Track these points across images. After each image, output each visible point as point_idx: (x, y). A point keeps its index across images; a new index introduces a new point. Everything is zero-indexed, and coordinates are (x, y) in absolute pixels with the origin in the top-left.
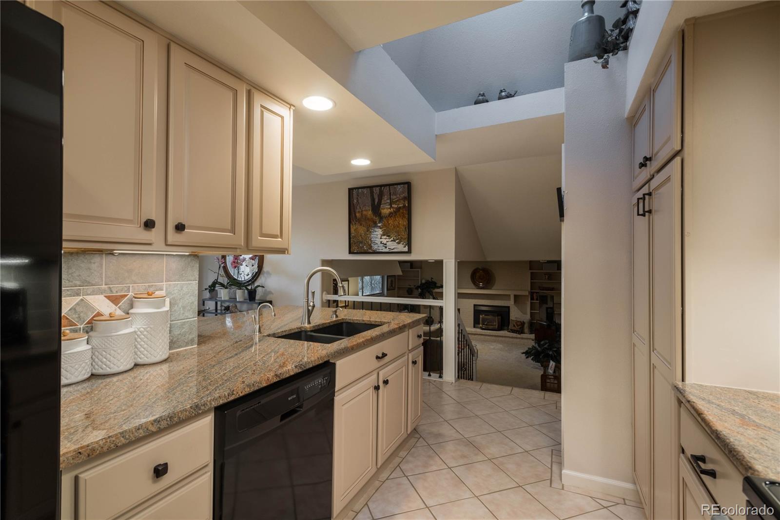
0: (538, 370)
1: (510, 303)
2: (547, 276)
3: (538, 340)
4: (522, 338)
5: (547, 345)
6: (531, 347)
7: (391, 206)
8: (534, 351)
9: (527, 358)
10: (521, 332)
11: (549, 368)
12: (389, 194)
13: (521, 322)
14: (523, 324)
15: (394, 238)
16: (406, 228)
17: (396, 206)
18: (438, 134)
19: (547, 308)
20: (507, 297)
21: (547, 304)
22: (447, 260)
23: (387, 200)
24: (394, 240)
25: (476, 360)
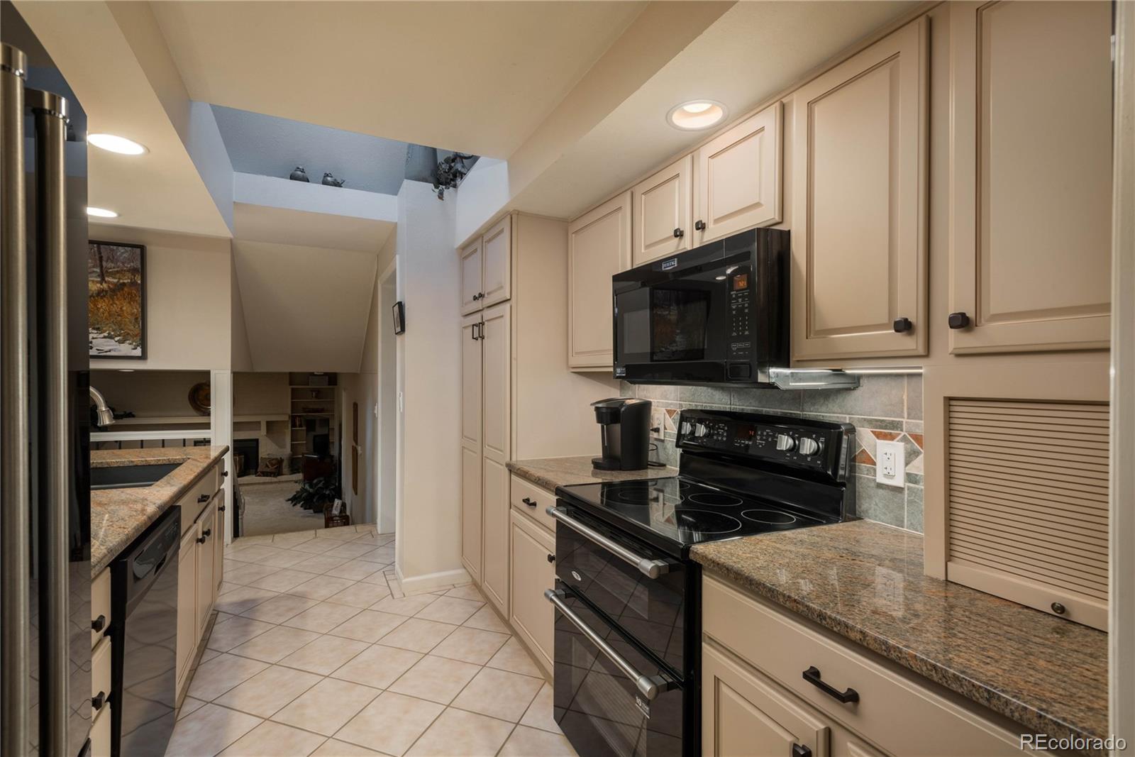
0: (311, 519)
1: (261, 434)
2: (314, 394)
3: (308, 479)
4: (279, 482)
5: (321, 483)
6: (299, 490)
7: (103, 279)
8: (305, 494)
9: (294, 505)
10: (278, 473)
11: (334, 508)
12: (97, 257)
13: (277, 459)
14: (280, 461)
15: (109, 334)
16: (136, 319)
17: (116, 281)
18: (236, 201)
19: (315, 437)
20: (257, 425)
21: (314, 430)
22: (217, 371)
23: (94, 267)
24: (110, 337)
25: (242, 515)
